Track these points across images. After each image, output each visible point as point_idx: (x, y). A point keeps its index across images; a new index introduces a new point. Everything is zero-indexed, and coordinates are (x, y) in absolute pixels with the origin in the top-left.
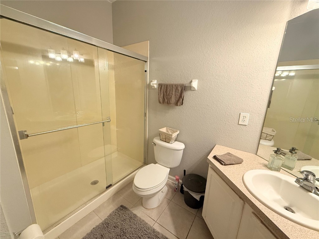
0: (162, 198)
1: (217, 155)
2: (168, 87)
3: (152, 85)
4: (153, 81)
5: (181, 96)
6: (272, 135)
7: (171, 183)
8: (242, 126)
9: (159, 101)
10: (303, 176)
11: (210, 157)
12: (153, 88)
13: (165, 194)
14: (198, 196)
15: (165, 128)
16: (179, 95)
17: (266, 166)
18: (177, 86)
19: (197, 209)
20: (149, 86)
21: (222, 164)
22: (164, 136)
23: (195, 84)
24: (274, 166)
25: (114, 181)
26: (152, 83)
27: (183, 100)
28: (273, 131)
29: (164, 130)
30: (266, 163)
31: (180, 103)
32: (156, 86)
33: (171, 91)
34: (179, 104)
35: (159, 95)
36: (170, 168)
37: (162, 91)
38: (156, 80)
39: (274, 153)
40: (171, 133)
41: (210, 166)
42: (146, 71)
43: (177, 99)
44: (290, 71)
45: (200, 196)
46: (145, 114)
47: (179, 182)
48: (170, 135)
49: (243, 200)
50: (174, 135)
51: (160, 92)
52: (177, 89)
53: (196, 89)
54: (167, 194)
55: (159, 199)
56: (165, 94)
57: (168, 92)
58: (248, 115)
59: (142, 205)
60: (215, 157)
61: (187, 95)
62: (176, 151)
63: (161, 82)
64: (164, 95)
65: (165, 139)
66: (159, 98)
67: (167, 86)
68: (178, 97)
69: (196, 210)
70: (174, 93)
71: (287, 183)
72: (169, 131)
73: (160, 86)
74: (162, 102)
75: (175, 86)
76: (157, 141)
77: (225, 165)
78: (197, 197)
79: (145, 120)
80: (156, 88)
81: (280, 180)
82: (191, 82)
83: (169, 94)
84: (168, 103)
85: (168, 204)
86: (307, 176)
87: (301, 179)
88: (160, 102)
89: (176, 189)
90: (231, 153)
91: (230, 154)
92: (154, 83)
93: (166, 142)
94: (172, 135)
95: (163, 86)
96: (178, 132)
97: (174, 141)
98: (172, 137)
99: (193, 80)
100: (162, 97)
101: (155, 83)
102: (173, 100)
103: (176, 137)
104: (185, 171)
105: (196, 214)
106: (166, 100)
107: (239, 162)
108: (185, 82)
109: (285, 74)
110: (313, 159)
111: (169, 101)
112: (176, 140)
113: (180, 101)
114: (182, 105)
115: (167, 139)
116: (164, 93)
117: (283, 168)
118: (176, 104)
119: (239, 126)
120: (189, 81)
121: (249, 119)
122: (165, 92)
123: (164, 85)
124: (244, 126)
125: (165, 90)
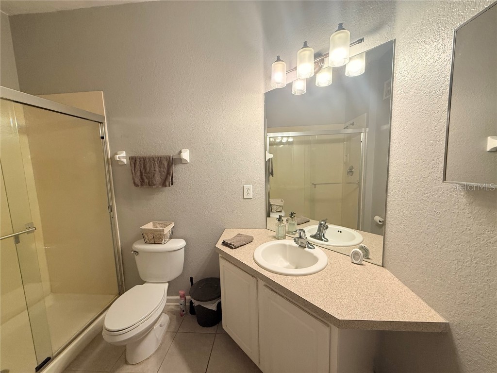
0: (162, 334)
1: (226, 240)
2: (147, 160)
3: (118, 159)
4: (118, 152)
5: (168, 173)
6: (281, 206)
7: (173, 307)
8: (247, 200)
9: (135, 183)
10: (297, 235)
11: (219, 245)
12: (119, 163)
13: (165, 327)
14: (214, 305)
15: (151, 223)
16: (165, 171)
17: (274, 237)
18: (160, 159)
19: (216, 324)
20: (112, 162)
21: (232, 248)
22: (151, 235)
23: (186, 155)
24: (280, 235)
25: (56, 349)
26: (118, 156)
27: (172, 177)
28: (282, 201)
29: (149, 226)
30: (274, 234)
31: (169, 182)
32: (125, 161)
33: (153, 166)
34: (167, 183)
35: (132, 173)
36: (168, 282)
37: (137, 167)
38: (124, 152)
39: (278, 222)
40: (161, 229)
41: (220, 255)
42: (103, 138)
43: (164, 178)
44: (288, 137)
45: (216, 304)
46: (111, 209)
47: (185, 299)
48: (160, 231)
49: (255, 277)
50: (167, 230)
51: (134, 170)
52: (161, 162)
53: (189, 162)
54: (169, 326)
55: (157, 339)
56: (144, 172)
57: (148, 169)
58: (250, 186)
59: (126, 362)
60: (224, 243)
61: (177, 170)
62: (173, 253)
63: (133, 155)
64: (141, 173)
65: (153, 240)
66: (133, 179)
67: (144, 160)
68: (164, 174)
69: (216, 327)
70: (157, 168)
71: (290, 246)
72: (158, 226)
73: (133, 160)
74: (140, 184)
75: (158, 159)
76: (140, 246)
77: (235, 248)
78: (212, 307)
79: (112, 218)
80: (126, 163)
81: (285, 246)
82: (180, 152)
83: (149, 171)
84: (151, 184)
85: (174, 338)
86: (300, 233)
87: (297, 238)
88: (136, 185)
89: (183, 311)
90: (241, 233)
91: (239, 234)
92: (120, 156)
93: (155, 243)
94: (163, 231)
95: (138, 160)
96: (173, 225)
97: (168, 239)
98: (165, 233)
99: (182, 150)
100: (139, 177)
101: (122, 156)
102: (158, 179)
103: (170, 233)
104: (191, 279)
105: (216, 331)
106: (146, 181)
107: (250, 240)
108: (173, 153)
109: (285, 140)
110: (311, 220)
111: (152, 181)
112: (171, 237)
113: (168, 180)
114: (172, 184)
115: (156, 238)
116: (140, 170)
117: (289, 235)
118: (164, 185)
119: (245, 200)
120: (177, 152)
121: (253, 191)
122: (142, 169)
123: (140, 158)
124: (249, 200)
125: (142, 166)
